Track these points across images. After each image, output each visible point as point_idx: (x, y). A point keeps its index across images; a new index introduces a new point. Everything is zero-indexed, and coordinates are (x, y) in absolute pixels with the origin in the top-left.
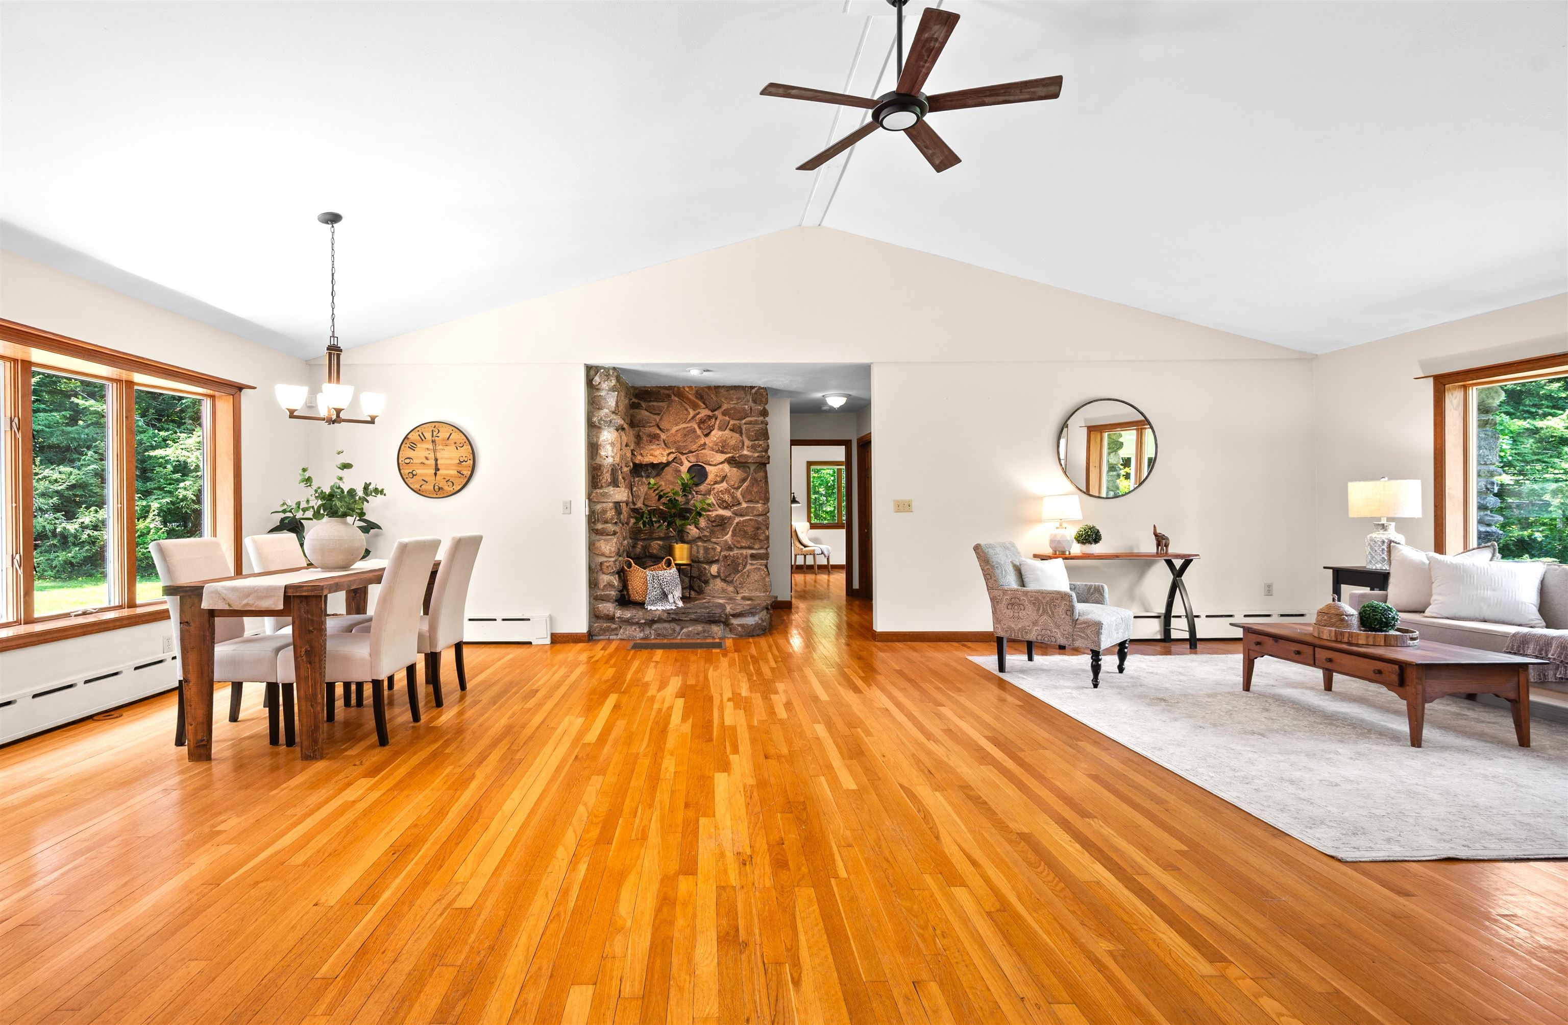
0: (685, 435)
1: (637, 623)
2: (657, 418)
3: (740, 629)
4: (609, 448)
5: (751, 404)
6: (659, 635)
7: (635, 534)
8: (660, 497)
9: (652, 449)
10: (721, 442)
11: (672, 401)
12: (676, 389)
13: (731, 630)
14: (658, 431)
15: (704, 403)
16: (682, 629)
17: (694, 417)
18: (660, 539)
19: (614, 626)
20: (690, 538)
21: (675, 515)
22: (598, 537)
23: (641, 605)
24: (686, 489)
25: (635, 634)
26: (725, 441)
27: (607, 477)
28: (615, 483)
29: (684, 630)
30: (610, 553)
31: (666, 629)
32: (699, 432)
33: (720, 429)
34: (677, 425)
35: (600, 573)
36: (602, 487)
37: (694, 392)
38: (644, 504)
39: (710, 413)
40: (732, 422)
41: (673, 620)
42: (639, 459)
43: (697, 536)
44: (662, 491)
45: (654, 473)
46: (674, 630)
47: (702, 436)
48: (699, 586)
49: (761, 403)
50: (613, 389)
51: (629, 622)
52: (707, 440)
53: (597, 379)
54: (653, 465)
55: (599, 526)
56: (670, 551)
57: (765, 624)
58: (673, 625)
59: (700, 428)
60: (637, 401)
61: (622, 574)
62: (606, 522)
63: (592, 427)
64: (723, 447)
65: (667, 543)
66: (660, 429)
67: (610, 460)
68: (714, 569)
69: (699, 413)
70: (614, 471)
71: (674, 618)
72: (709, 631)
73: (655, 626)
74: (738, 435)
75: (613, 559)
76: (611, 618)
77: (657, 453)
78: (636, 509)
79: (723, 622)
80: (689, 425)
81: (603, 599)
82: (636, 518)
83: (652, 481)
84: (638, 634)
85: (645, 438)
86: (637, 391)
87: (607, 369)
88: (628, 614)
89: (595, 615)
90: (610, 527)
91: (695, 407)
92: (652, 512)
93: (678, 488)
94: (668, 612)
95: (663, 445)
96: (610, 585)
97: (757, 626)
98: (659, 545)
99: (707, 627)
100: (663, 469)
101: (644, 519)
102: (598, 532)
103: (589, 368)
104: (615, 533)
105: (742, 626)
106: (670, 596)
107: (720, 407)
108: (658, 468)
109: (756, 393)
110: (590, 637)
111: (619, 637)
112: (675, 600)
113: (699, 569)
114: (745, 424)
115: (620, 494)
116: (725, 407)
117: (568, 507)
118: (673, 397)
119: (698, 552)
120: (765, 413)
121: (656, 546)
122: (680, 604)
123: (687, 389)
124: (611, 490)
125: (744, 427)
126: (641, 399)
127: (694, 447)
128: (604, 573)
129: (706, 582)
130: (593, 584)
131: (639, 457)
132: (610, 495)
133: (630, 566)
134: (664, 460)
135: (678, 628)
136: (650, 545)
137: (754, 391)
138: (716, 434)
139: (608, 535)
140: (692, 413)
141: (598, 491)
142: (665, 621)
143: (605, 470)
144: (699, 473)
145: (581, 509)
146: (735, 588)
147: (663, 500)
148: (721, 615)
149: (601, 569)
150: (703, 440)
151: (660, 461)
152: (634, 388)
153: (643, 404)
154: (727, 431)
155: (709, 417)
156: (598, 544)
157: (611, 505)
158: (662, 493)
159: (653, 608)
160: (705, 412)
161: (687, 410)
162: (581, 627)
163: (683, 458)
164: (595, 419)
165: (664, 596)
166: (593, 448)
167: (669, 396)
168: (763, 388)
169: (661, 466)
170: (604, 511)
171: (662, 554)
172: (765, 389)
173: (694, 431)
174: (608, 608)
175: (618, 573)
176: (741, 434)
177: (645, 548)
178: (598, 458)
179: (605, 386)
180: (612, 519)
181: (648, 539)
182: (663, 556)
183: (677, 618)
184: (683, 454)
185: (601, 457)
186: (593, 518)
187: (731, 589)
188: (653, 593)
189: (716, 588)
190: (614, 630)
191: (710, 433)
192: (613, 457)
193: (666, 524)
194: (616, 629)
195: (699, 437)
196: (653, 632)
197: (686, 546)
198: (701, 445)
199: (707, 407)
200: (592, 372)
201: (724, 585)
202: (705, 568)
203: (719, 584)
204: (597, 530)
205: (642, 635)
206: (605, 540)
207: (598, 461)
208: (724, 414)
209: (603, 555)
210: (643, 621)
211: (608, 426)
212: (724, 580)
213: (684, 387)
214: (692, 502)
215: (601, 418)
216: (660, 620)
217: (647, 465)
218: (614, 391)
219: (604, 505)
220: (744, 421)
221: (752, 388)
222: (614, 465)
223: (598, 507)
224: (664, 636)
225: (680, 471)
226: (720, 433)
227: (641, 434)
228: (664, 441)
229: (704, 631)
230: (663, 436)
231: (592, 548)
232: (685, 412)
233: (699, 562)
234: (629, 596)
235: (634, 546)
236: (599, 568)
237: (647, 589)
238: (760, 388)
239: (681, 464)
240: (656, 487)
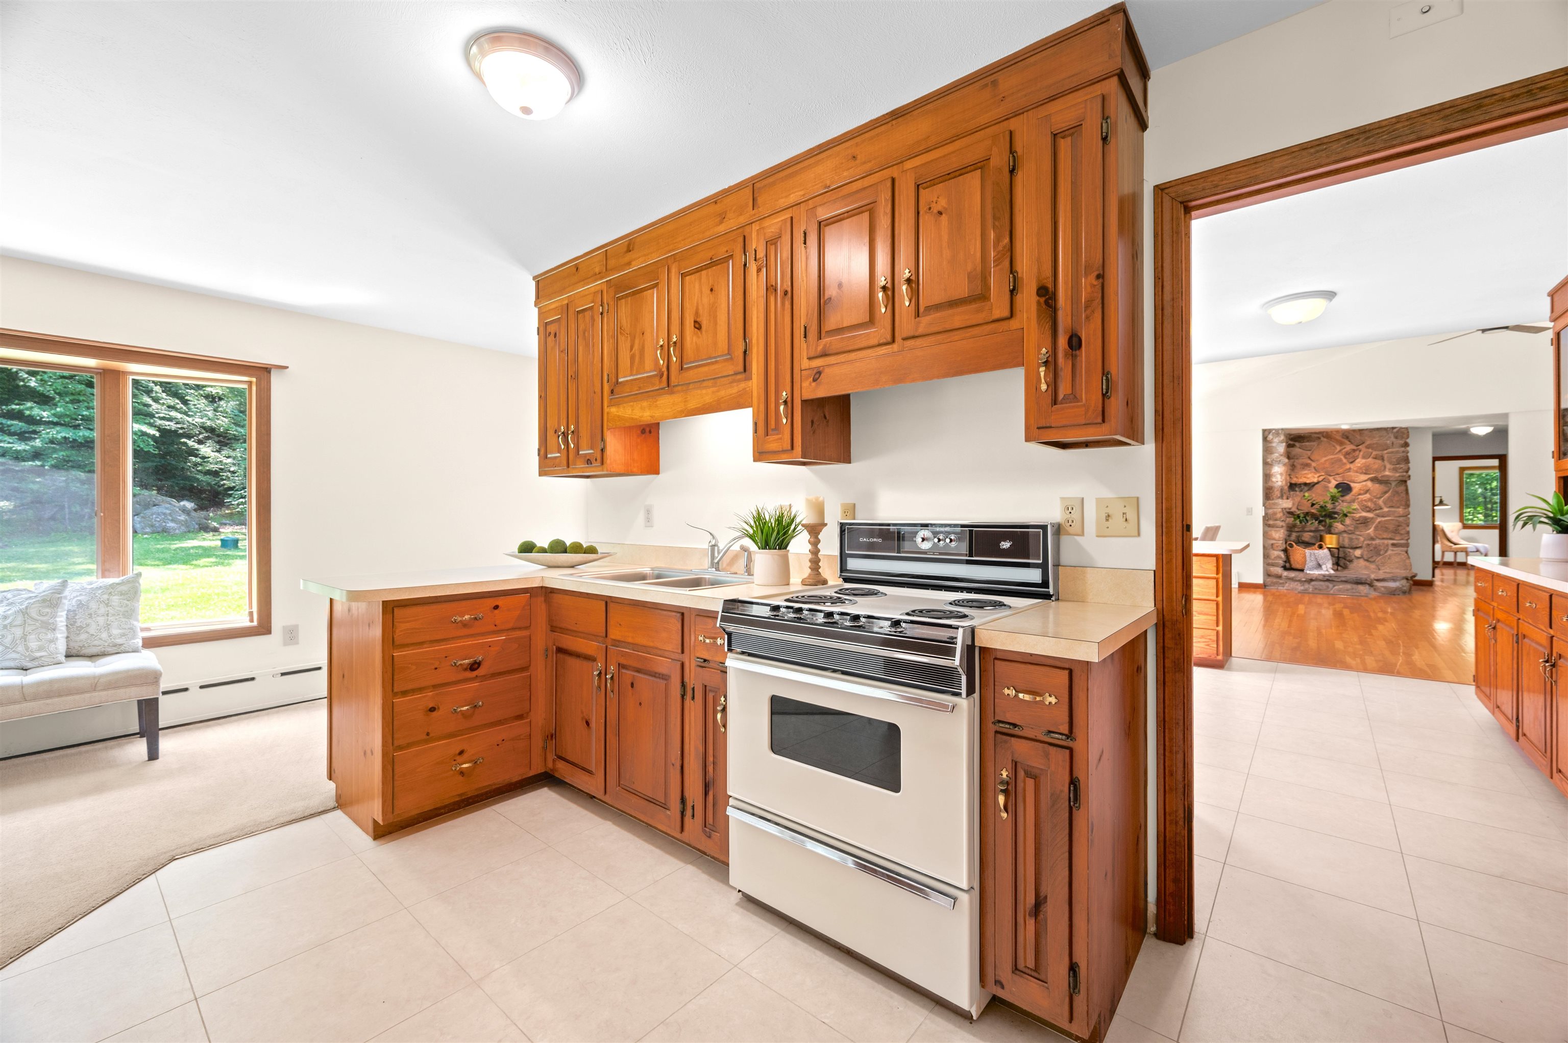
0: (1333, 463)
1: (1299, 581)
2: (1309, 453)
3: (1383, 589)
4: (1279, 477)
5: (1393, 439)
6: (1316, 589)
7: (1291, 529)
8: (1313, 505)
9: (1305, 474)
10: (1364, 466)
11: (1322, 441)
12: (1325, 433)
13: (1375, 590)
14: (1309, 461)
15: (1350, 441)
16: (1334, 586)
17: (1340, 451)
18: (1311, 531)
19: (1281, 581)
20: (1337, 531)
21: (1325, 516)
22: (1270, 529)
23: (1302, 570)
24: (1334, 499)
25: (1297, 587)
26: (1368, 466)
27: (1278, 493)
28: (1282, 497)
29: (1336, 587)
30: (1280, 538)
31: (1321, 586)
32: (1345, 461)
33: (1364, 457)
34: (1325, 456)
35: (1271, 550)
36: (1273, 499)
37: (1340, 434)
38: (1298, 509)
39: (1354, 447)
40: (1374, 453)
41: (1328, 580)
42: (1294, 480)
43: (1343, 530)
44: (1314, 500)
45: (1306, 488)
46: (1328, 587)
47: (1347, 463)
48: (1344, 564)
49: (1402, 438)
50: (1282, 442)
51: (1292, 579)
52: (1352, 466)
53: (1270, 437)
54: (1306, 484)
55: (1271, 522)
56: (1321, 539)
57: (1405, 588)
58: (1327, 583)
59: (1346, 458)
60: (1292, 443)
61: (1285, 551)
62: (1276, 520)
63: (1266, 464)
64: (1366, 470)
65: (1318, 534)
66: (1312, 460)
67: (1280, 483)
68: (1358, 553)
69: (1345, 448)
70: (1282, 490)
71: (1328, 579)
72: (1356, 589)
73: (1313, 583)
74: (1380, 462)
75: (1281, 542)
76: (1280, 577)
77: (1310, 476)
78: (1292, 512)
79: (1368, 584)
80: (1336, 456)
81: (1273, 565)
82: (1294, 518)
83: (1307, 494)
84: (1300, 588)
85: (1298, 466)
86: (1292, 436)
87: (1277, 430)
88: (1292, 574)
89: (1267, 574)
90: (1279, 523)
91: (1341, 444)
92: (1307, 514)
93: (1328, 499)
94: (1324, 576)
95: (1314, 471)
96: (1279, 557)
97: (1396, 589)
98: (1310, 535)
99: (1355, 586)
100: (1314, 486)
101: (1301, 518)
102: (1269, 526)
103: (1264, 431)
104: (1282, 527)
105: (1385, 587)
106: (1324, 567)
107: (1363, 443)
108: (1310, 486)
109: (1397, 432)
110: (1264, 586)
111: (1285, 588)
112: (1328, 568)
113: (1344, 552)
114: (1387, 453)
115: (1287, 504)
116: (1368, 442)
117: (1250, 511)
118: (1322, 439)
119: (1343, 541)
120: (1406, 445)
121: (1307, 537)
122: (1332, 572)
123: (1335, 433)
124: (1280, 501)
125: (1386, 457)
126: (1295, 441)
127: (1341, 471)
128: (1274, 550)
129: (1351, 561)
130: (1266, 556)
131: (1295, 479)
132: (1280, 504)
133: (1291, 546)
134: (1315, 480)
135: (1331, 585)
136: (1302, 536)
137: (1395, 430)
138: (1360, 462)
139: (1277, 527)
140: (1338, 448)
141: (1271, 502)
142: (1321, 581)
143: (1275, 490)
144: (1345, 489)
145: (1260, 511)
146: (1377, 566)
147: (1315, 506)
148: (1366, 580)
149: (1272, 548)
150: (1348, 466)
151: (1312, 481)
152: (1290, 435)
153: (1297, 444)
154: (1370, 459)
155: (1354, 450)
156: (1270, 533)
157: (1280, 510)
158: (1314, 502)
159: (1308, 572)
160: (1349, 447)
161: (1334, 446)
162: (1260, 580)
163: (1331, 478)
164: (1269, 460)
165: (1319, 566)
166: (1267, 477)
167: (1319, 438)
168: (1404, 428)
169: (1312, 484)
170: (1275, 514)
171: (1313, 541)
172: (1407, 429)
173: (1340, 460)
174: (1279, 570)
175: (1283, 550)
176: (1383, 460)
177: (1298, 537)
178: (1270, 482)
179: (1276, 440)
180: (1281, 518)
181: (1301, 531)
182: (1313, 542)
183: (1331, 579)
184: (1330, 476)
185: (1272, 482)
186: (1266, 518)
187: (1373, 566)
188: (1310, 563)
189: (1360, 565)
190: (1281, 584)
191: (1354, 461)
192: (1281, 482)
193: (1317, 522)
194: (1283, 583)
195: (1345, 464)
196: (1311, 587)
197: (1334, 536)
198: (1347, 469)
199: (1352, 443)
200: (1266, 433)
201: (1367, 564)
202: (1349, 552)
203: (1362, 563)
204: (1269, 525)
205: (1302, 588)
206: (1275, 531)
207: (1270, 484)
208: (1367, 447)
209: (1274, 539)
210: (1304, 579)
211: (1279, 464)
212: (1367, 560)
213: (1332, 432)
214: (1338, 507)
215: (1273, 460)
216: (1316, 580)
217: (1300, 484)
218: (1282, 443)
219: (1275, 510)
220: (1386, 452)
221: (1393, 428)
222: (1282, 486)
223: (1270, 511)
224: (1320, 590)
225: (1328, 487)
226: (1364, 461)
227: (1295, 464)
228: (1315, 468)
229: (1353, 589)
230: (1314, 464)
231: (1265, 535)
232: (1333, 448)
233: (1344, 547)
234: (1291, 565)
235: (1289, 536)
236: (1271, 547)
237: (1305, 561)
238: (1401, 428)
239: (1329, 482)
240: (1309, 498)
